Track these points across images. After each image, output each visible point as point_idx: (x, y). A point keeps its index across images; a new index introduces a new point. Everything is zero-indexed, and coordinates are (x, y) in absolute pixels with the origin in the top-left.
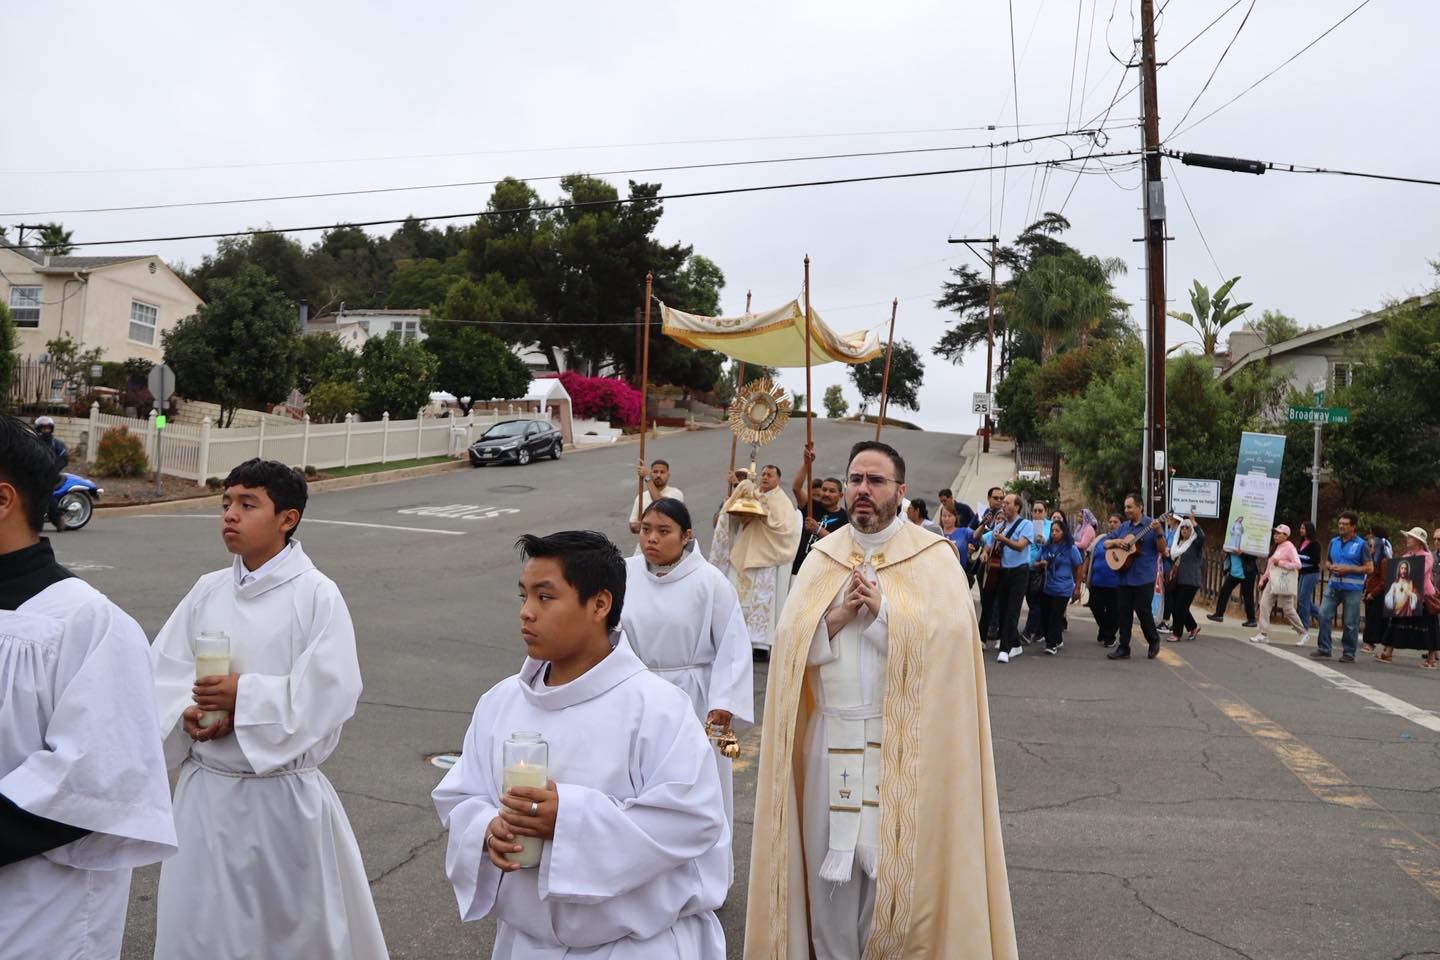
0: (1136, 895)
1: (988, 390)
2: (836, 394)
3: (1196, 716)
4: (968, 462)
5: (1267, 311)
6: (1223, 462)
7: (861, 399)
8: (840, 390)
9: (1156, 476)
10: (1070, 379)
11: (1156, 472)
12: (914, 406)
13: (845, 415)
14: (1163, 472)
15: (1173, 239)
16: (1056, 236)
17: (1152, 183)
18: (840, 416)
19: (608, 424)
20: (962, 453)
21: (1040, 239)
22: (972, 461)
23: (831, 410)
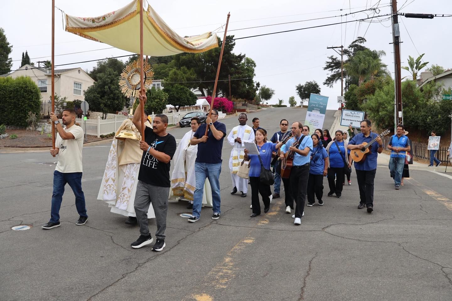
0: (403, 248)
1: (342, 95)
2: (292, 99)
3: (417, 194)
4: (336, 119)
5: (433, 65)
6: (421, 114)
7: (301, 101)
8: (294, 98)
9: (399, 120)
10: (368, 90)
11: (399, 118)
13: (296, 106)
14: (401, 118)
15: (402, 42)
16: (362, 45)
17: (395, 24)
18: (294, 106)
19: (222, 112)
20: (334, 116)
21: (356, 45)
22: (338, 118)
23: (291, 104)
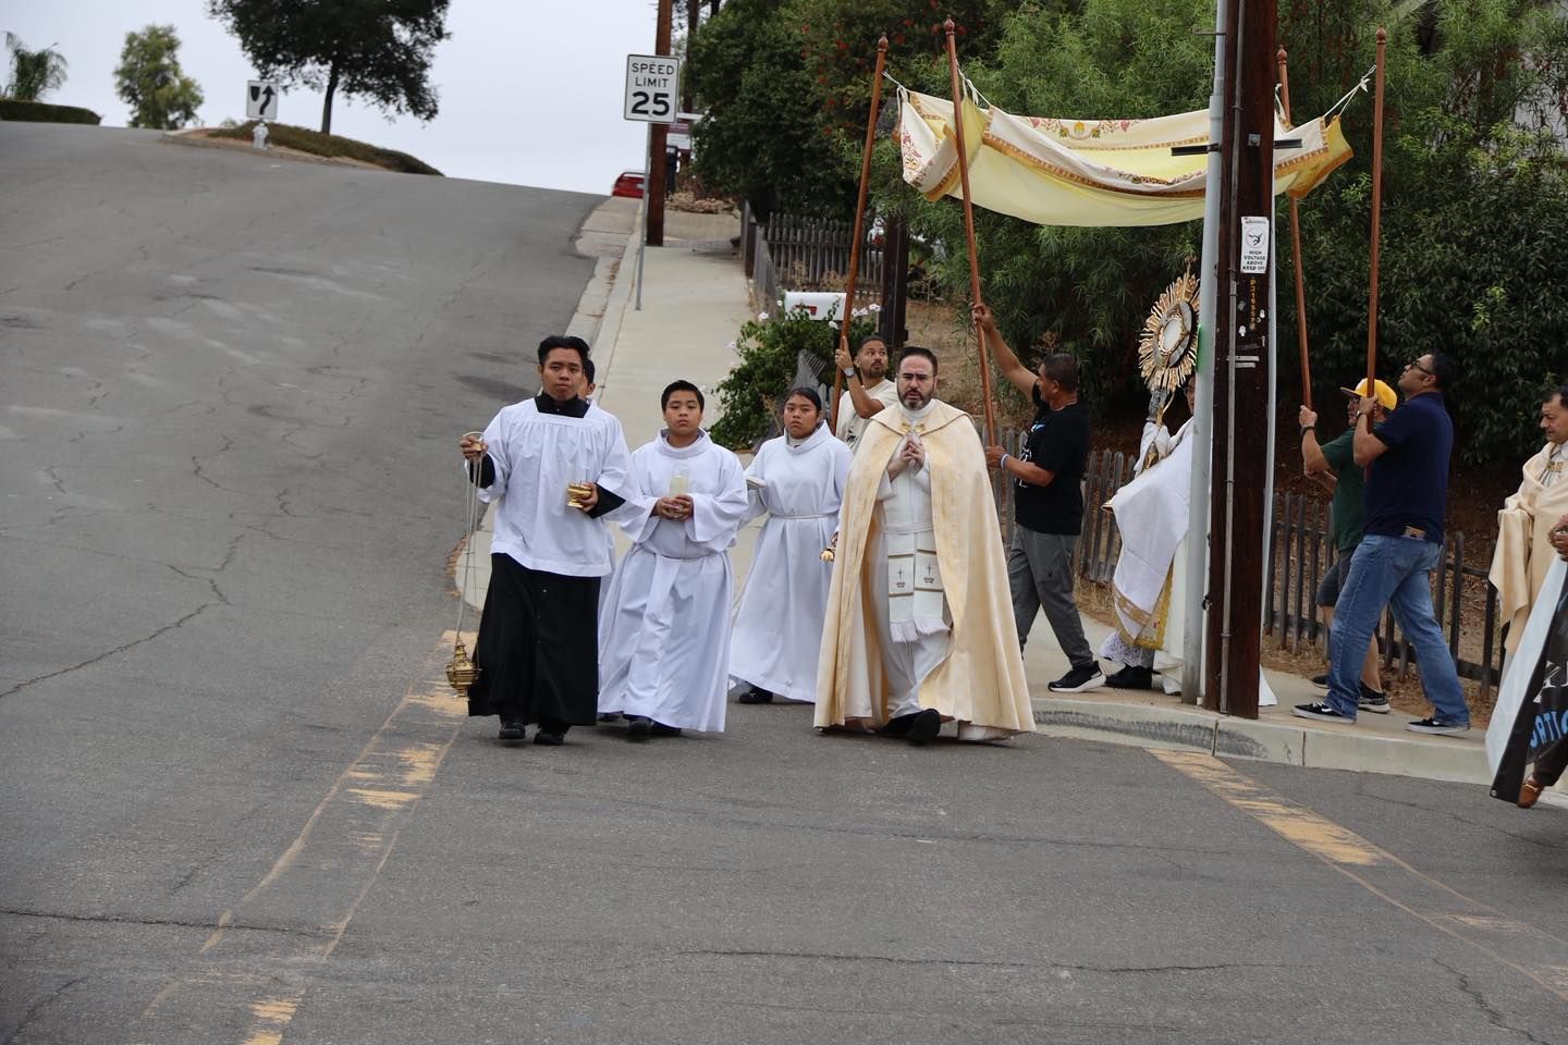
1: (663, 45)
2: (156, 56)
3: (1495, 1017)
4: (602, 270)
6: (1414, 262)
7: (255, 74)
8: (172, 46)
9: (1243, 294)
10: (920, 20)
11: (1244, 279)
12: (421, 104)
13: (189, 125)
14: (1263, 279)
18: (173, 126)
20: (582, 246)
22: (615, 268)
23: (143, 106)
